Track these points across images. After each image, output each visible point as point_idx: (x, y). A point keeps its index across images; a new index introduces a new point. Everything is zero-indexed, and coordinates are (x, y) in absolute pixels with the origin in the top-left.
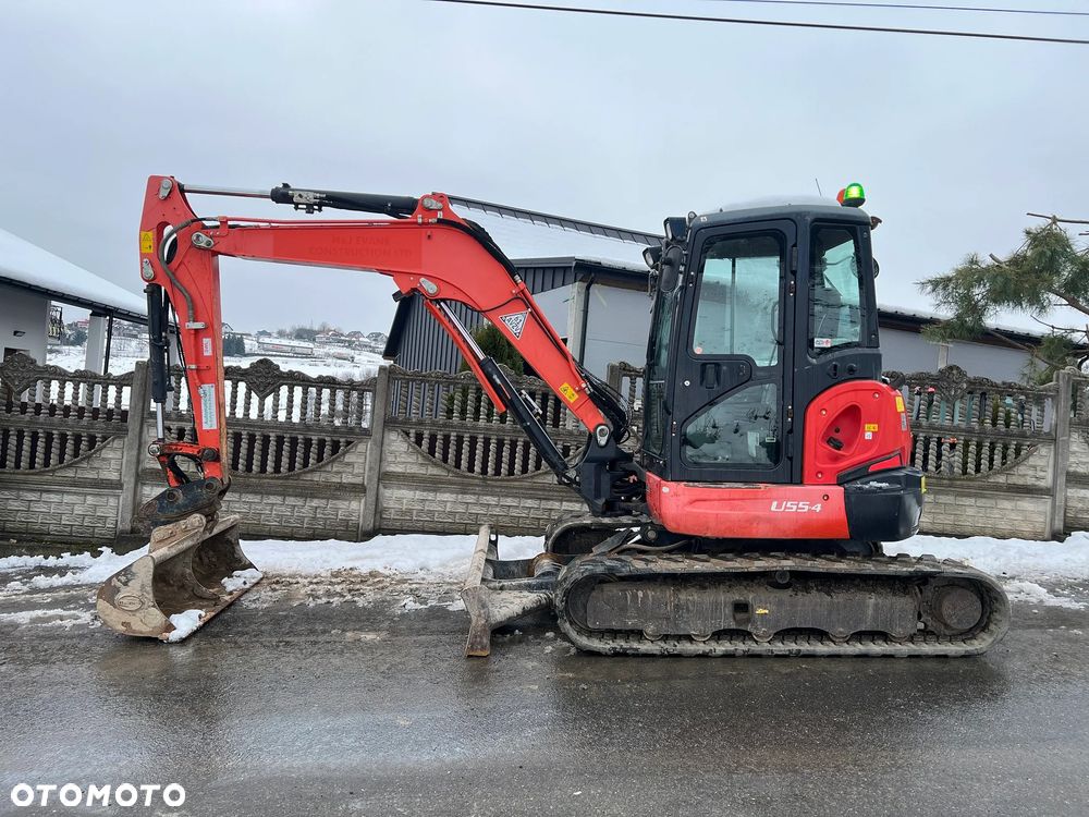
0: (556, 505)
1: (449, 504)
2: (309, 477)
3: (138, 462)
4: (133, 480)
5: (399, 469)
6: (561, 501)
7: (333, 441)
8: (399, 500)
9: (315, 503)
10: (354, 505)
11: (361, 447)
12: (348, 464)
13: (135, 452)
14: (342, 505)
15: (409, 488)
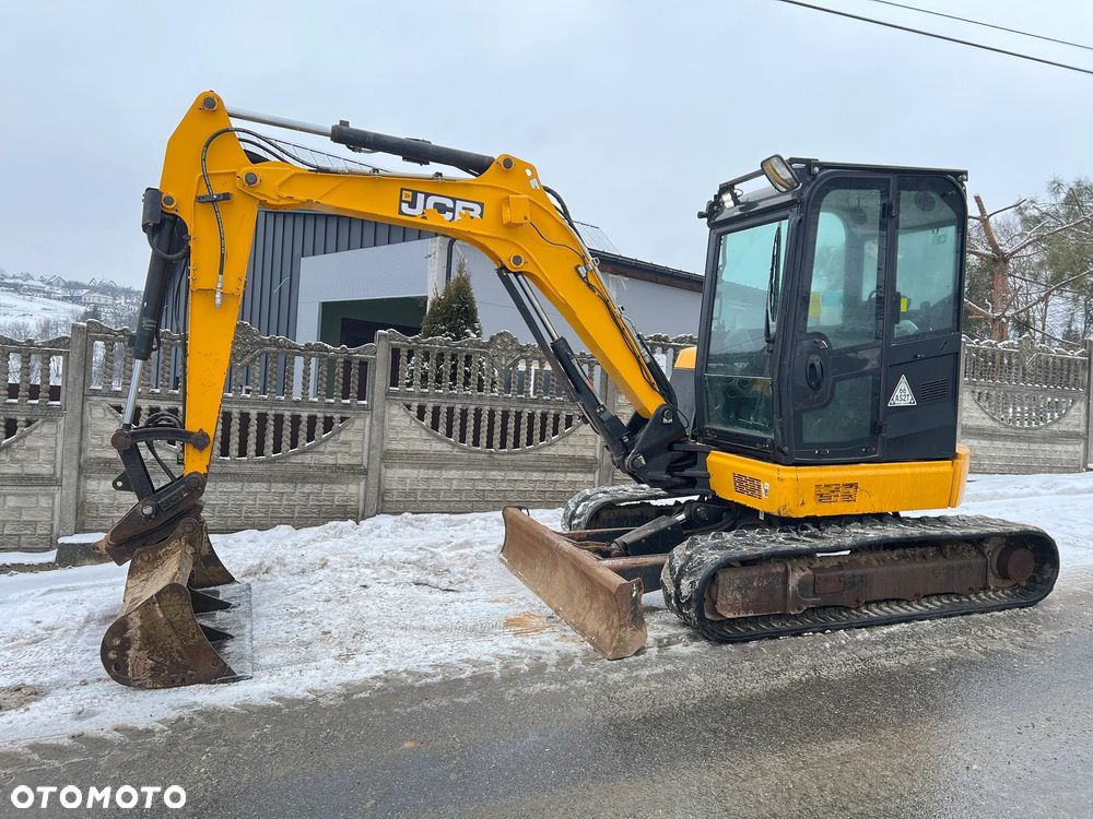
0: (560, 476)
1: (455, 482)
2: (299, 459)
3: (81, 451)
4: (75, 473)
5: (401, 447)
6: (566, 472)
7: (326, 418)
8: (402, 480)
9: (308, 488)
10: (353, 488)
11: (358, 424)
12: (345, 443)
13: (76, 439)
14: (338, 489)
15: (413, 466)
